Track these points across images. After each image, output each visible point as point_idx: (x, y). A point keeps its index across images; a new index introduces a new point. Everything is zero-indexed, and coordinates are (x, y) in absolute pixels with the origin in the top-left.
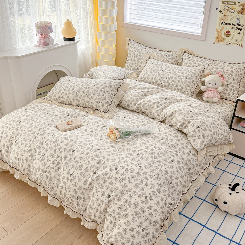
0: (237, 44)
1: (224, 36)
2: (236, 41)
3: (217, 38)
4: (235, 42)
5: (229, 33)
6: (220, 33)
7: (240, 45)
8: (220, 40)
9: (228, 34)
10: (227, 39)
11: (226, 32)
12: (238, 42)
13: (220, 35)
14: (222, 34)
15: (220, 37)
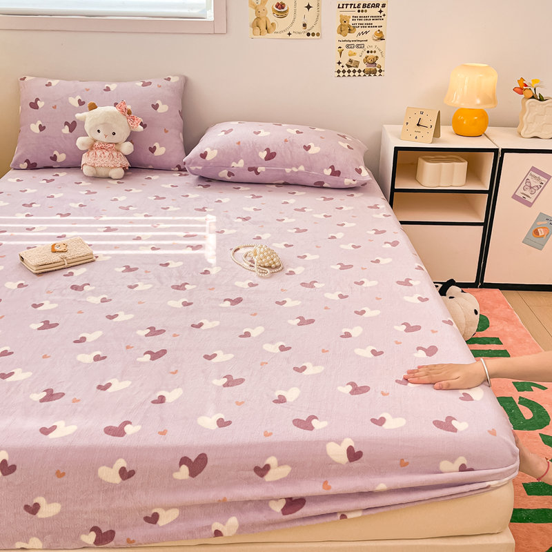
0: (308, 34)
1: (272, 18)
2: (305, 25)
3: (256, 25)
4: (301, 28)
5: (283, 8)
6: (261, 11)
7: (313, 34)
8: (263, 27)
9: (282, 10)
10: (282, 24)
11: (277, 7)
12: (308, 27)
13: (261, 15)
14: (267, 13)
15: (264, 20)
